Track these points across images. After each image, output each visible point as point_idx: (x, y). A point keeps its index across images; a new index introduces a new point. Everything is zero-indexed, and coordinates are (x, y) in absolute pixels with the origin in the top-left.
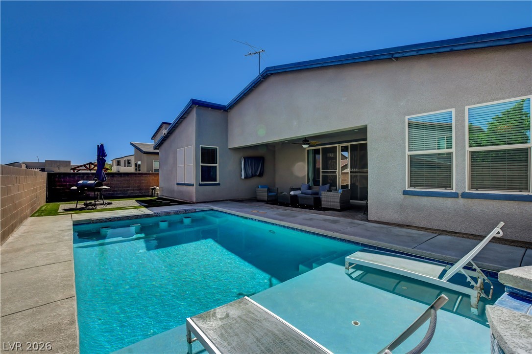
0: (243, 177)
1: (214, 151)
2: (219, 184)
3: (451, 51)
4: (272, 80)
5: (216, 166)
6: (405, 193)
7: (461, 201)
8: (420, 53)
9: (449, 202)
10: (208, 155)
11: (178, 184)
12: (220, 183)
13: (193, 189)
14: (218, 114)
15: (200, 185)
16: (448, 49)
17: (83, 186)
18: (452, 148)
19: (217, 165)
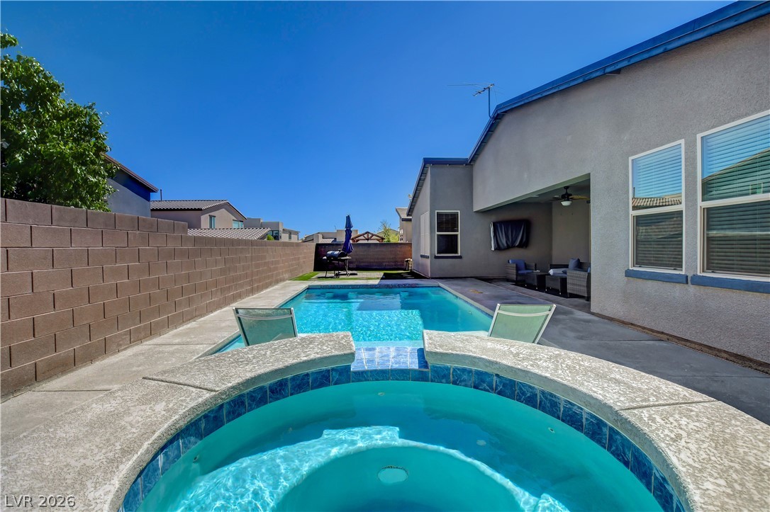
0: (493, 249)
1: (455, 216)
2: (460, 257)
3: (666, 51)
4: (507, 119)
5: (457, 235)
6: (629, 274)
7: (692, 289)
8: (633, 61)
9: (677, 291)
10: (446, 223)
11: (422, 256)
12: (463, 256)
13: (428, 262)
14: (460, 170)
15: (436, 257)
16: (660, 50)
17: (331, 256)
18: (681, 203)
19: (459, 233)
